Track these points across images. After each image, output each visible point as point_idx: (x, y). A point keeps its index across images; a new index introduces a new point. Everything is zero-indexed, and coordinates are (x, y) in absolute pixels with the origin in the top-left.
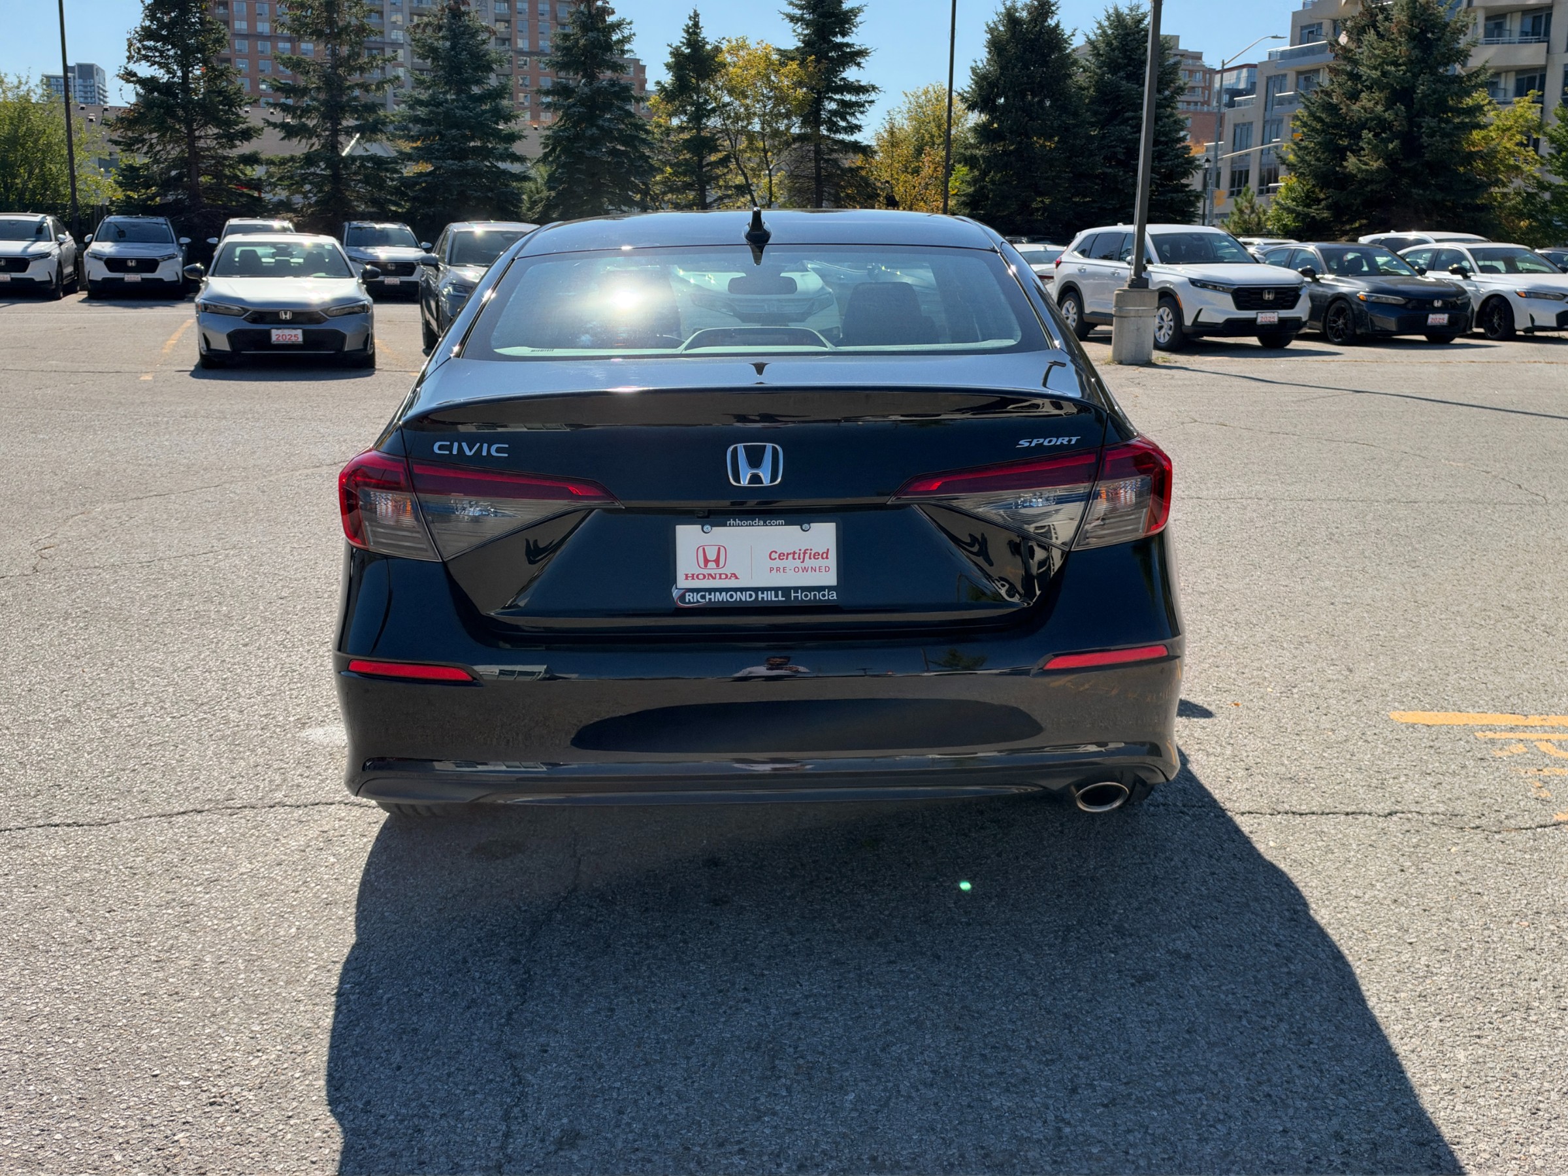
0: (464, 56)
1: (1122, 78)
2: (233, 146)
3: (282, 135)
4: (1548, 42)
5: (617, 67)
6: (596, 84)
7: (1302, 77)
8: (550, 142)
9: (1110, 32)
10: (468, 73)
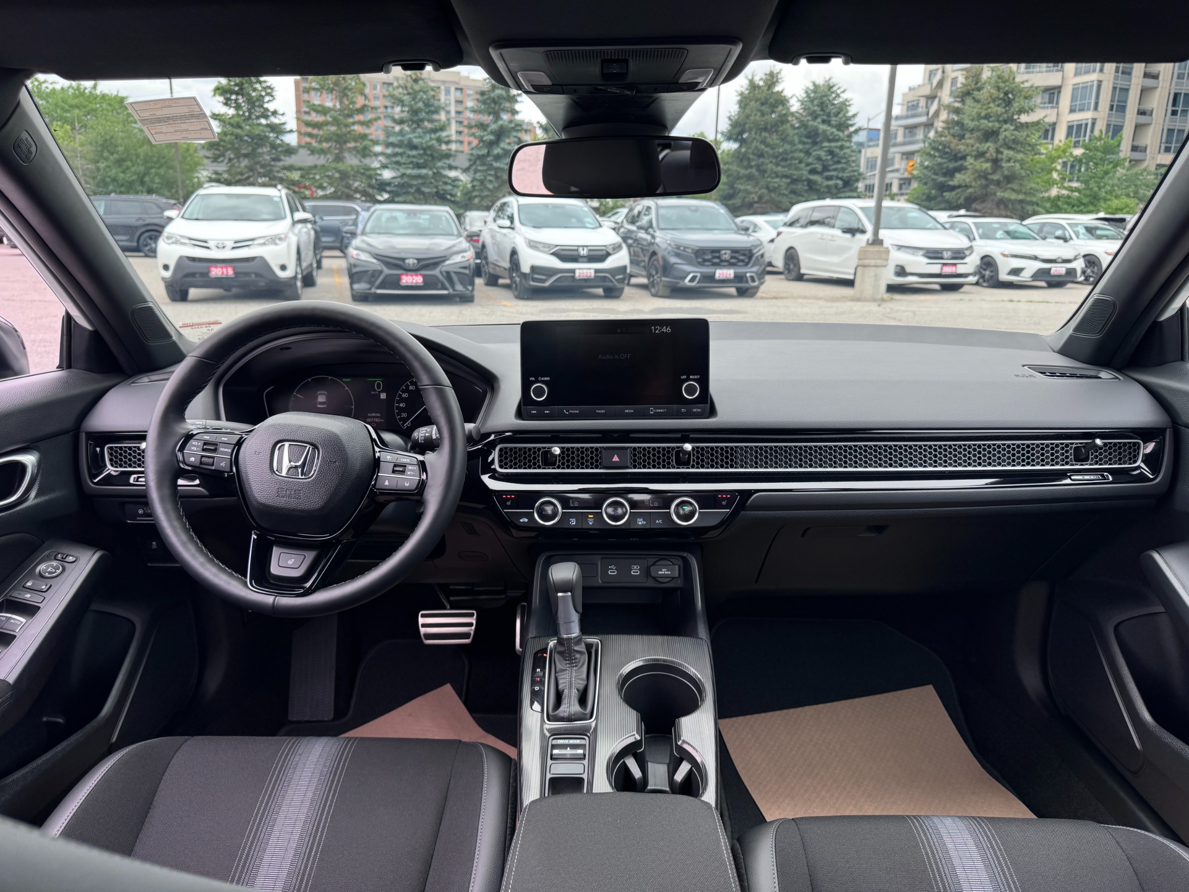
0: (420, 105)
1: (819, 123)
2: (280, 160)
3: (309, 152)
4: (1058, 108)
5: (514, 112)
6: (500, 123)
7: (907, 131)
8: (473, 158)
9: (812, 95)
10: (423, 115)
